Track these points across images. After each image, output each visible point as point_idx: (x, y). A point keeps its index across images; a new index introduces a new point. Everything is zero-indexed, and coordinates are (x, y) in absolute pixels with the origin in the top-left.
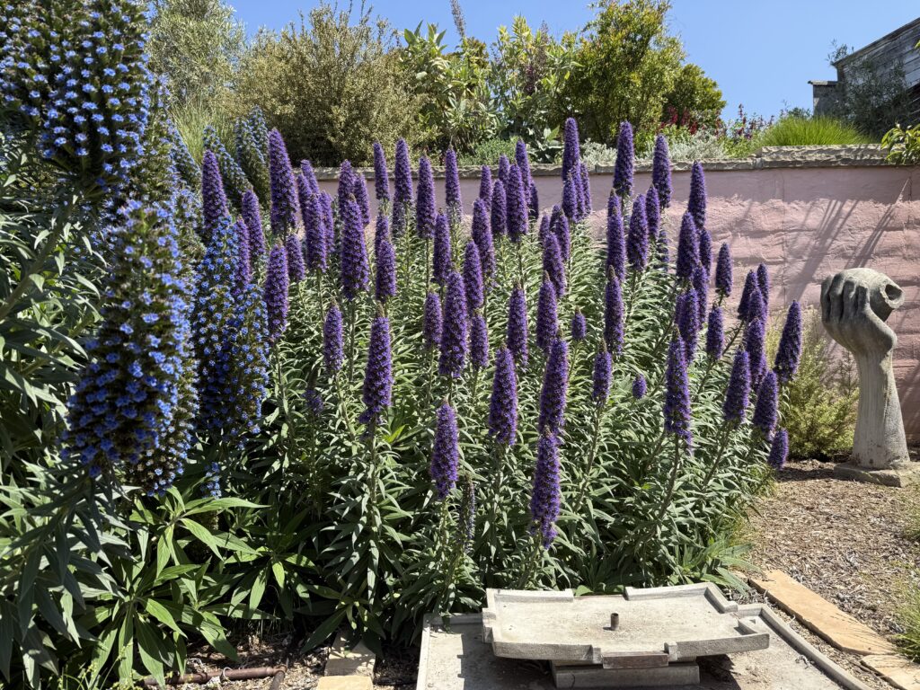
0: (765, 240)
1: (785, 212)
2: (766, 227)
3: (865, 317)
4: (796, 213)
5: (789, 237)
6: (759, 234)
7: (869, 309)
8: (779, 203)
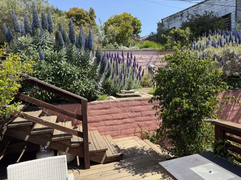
0: (143, 60)
1: (145, 56)
2: (143, 58)
3: (152, 70)
4: (147, 57)
5: (146, 60)
6: (142, 59)
7: (152, 69)
8: (145, 55)
